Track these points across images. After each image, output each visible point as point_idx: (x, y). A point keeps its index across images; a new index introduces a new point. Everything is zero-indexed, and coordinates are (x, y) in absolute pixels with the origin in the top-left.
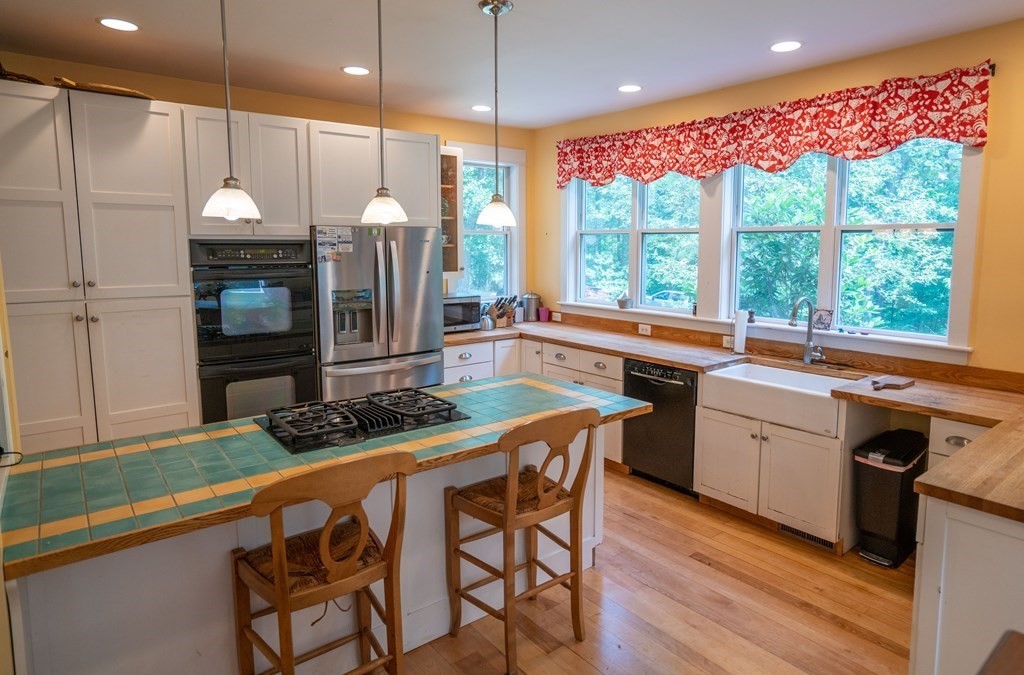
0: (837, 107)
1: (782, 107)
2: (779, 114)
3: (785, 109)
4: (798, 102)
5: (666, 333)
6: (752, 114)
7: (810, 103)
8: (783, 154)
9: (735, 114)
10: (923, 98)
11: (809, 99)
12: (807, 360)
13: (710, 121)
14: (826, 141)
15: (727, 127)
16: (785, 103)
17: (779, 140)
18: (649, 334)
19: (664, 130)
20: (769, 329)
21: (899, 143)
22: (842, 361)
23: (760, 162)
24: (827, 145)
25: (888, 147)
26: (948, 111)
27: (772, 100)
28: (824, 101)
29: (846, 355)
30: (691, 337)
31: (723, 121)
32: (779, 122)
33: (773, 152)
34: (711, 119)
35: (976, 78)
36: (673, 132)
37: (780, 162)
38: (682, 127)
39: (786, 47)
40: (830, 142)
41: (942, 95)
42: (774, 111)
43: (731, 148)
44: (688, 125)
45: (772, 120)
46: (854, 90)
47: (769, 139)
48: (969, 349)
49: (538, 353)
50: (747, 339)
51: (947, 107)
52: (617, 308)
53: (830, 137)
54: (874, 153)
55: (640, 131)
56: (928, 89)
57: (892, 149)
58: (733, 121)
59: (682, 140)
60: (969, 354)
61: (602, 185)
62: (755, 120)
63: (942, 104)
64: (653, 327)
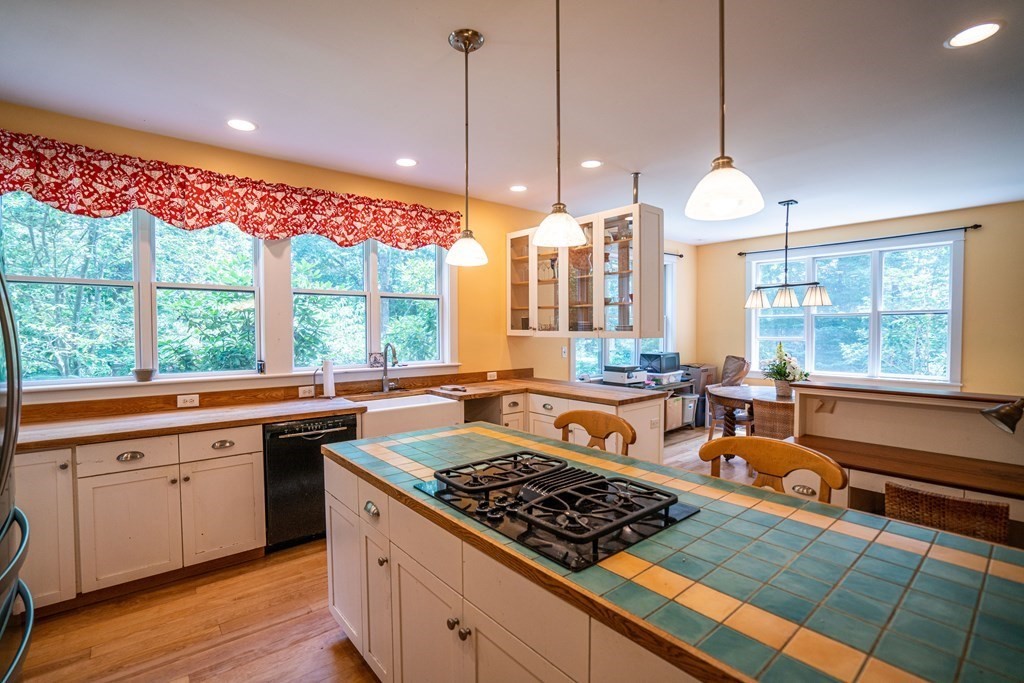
0: (387, 211)
1: (349, 197)
2: (347, 202)
3: (352, 200)
4: (363, 198)
5: (223, 399)
6: (323, 194)
7: (371, 201)
8: (349, 234)
9: (308, 189)
10: (434, 222)
11: (373, 199)
12: (386, 389)
13: (282, 187)
14: (381, 232)
15: (299, 198)
16: (353, 195)
17: (347, 222)
18: (197, 404)
19: (219, 177)
20: (346, 373)
21: (425, 244)
23: (335, 237)
24: (381, 235)
25: (417, 245)
27: (343, 189)
28: (381, 204)
30: (261, 396)
31: (295, 191)
32: (347, 208)
33: (343, 231)
34: (283, 185)
35: (455, 219)
36: (231, 183)
37: (347, 240)
38: (243, 183)
39: (406, 163)
40: (383, 233)
41: (443, 223)
42: (342, 198)
43: (302, 217)
44: (255, 182)
45: (340, 205)
46: (400, 204)
47: (340, 220)
48: (460, 364)
49: (64, 467)
50: (336, 384)
51: (445, 230)
52: (135, 382)
53: (383, 230)
54: (411, 247)
55: (177, 167)
56: (436, 217)
58: (305, 195)
59: (241, 194)
60: (457, 366)
62: (325, 200)
63: (443, 228)
64: (201, 395)
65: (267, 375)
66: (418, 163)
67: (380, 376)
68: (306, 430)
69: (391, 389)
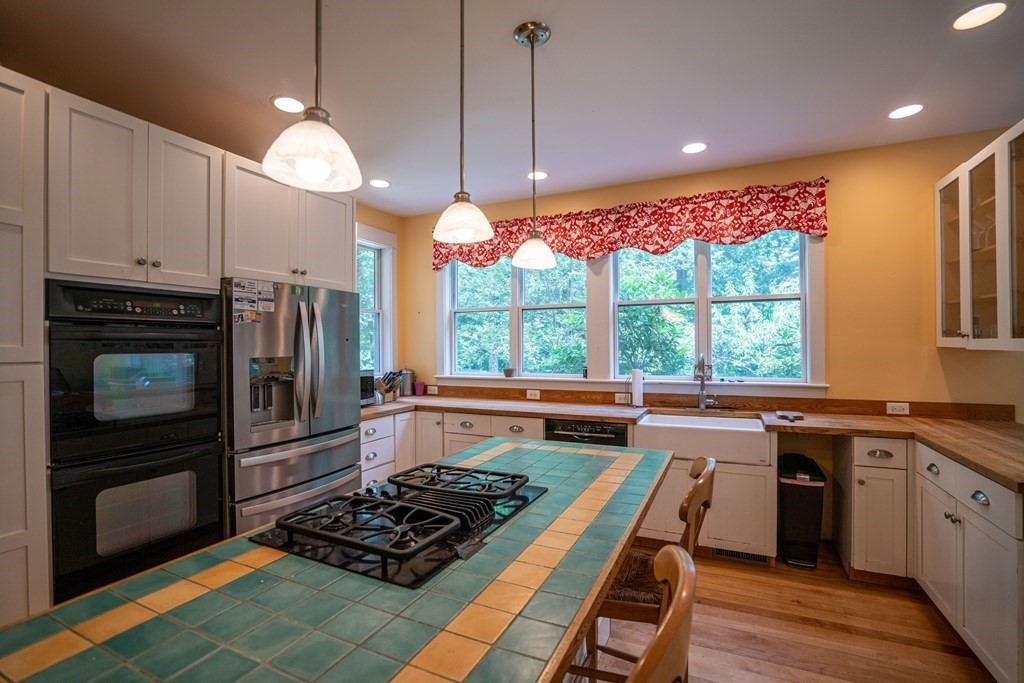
0: (710, 205)
1: (663, 202)
2: (660, 208)
3: (665, 204)
4: (677, 200)
5: (556, 396)
6: (636, 207)
7: (687, 200)
8: (665, 240)
9: (621, 207)
10: (778, 201)
11: (688, 197)
12: (702, 406)
13: (597, 212)
14: (702, 231)
15: (613, 217)
16: (666, 200)
17: (661, 229)
18: (538, 398)
19: (551, 218)
20: (661, 384)
21: (764, 232)
22: (726, 405)
23: (646, 246)
24: (703, 234)
25: (753, 236)
26: (798, 210)
27: (654, 197)
28: (700, 199)
29: (729, 400)
30: (583, 397)
31: (609, 212)
32: (661, 215)
33: (657, 238)
34: (598, 210)
35: (816, 189)
36: (560, 221)
37: (662, 247)
38: (568, 217)
39: (694, 148)
40: (705, 231)
41: (793, 199)
42: (655, 206)
43: (617, 235)
44: (576, 214)
45: (654, 213)
46: (725, 192)
47: (653, 228)
48: (828, 385)
49: (438, 423)
51: (798, 208)
52: (504, 377)
53: (705, 228)
54: (743, 240)
55: (525, 219)
56: (782, 194)
57: (756, 238)
58: (619, 213)
59: (568, 227)
60: (826, 388)
61: (484, 266)
62: (638, 212)
63: (794, 205)
64: (542, 391)
65: (588, 380)
66: (708, 145)
67: (696, 391)
68: (576, 430)
69: (708, 407)
